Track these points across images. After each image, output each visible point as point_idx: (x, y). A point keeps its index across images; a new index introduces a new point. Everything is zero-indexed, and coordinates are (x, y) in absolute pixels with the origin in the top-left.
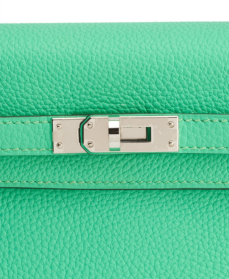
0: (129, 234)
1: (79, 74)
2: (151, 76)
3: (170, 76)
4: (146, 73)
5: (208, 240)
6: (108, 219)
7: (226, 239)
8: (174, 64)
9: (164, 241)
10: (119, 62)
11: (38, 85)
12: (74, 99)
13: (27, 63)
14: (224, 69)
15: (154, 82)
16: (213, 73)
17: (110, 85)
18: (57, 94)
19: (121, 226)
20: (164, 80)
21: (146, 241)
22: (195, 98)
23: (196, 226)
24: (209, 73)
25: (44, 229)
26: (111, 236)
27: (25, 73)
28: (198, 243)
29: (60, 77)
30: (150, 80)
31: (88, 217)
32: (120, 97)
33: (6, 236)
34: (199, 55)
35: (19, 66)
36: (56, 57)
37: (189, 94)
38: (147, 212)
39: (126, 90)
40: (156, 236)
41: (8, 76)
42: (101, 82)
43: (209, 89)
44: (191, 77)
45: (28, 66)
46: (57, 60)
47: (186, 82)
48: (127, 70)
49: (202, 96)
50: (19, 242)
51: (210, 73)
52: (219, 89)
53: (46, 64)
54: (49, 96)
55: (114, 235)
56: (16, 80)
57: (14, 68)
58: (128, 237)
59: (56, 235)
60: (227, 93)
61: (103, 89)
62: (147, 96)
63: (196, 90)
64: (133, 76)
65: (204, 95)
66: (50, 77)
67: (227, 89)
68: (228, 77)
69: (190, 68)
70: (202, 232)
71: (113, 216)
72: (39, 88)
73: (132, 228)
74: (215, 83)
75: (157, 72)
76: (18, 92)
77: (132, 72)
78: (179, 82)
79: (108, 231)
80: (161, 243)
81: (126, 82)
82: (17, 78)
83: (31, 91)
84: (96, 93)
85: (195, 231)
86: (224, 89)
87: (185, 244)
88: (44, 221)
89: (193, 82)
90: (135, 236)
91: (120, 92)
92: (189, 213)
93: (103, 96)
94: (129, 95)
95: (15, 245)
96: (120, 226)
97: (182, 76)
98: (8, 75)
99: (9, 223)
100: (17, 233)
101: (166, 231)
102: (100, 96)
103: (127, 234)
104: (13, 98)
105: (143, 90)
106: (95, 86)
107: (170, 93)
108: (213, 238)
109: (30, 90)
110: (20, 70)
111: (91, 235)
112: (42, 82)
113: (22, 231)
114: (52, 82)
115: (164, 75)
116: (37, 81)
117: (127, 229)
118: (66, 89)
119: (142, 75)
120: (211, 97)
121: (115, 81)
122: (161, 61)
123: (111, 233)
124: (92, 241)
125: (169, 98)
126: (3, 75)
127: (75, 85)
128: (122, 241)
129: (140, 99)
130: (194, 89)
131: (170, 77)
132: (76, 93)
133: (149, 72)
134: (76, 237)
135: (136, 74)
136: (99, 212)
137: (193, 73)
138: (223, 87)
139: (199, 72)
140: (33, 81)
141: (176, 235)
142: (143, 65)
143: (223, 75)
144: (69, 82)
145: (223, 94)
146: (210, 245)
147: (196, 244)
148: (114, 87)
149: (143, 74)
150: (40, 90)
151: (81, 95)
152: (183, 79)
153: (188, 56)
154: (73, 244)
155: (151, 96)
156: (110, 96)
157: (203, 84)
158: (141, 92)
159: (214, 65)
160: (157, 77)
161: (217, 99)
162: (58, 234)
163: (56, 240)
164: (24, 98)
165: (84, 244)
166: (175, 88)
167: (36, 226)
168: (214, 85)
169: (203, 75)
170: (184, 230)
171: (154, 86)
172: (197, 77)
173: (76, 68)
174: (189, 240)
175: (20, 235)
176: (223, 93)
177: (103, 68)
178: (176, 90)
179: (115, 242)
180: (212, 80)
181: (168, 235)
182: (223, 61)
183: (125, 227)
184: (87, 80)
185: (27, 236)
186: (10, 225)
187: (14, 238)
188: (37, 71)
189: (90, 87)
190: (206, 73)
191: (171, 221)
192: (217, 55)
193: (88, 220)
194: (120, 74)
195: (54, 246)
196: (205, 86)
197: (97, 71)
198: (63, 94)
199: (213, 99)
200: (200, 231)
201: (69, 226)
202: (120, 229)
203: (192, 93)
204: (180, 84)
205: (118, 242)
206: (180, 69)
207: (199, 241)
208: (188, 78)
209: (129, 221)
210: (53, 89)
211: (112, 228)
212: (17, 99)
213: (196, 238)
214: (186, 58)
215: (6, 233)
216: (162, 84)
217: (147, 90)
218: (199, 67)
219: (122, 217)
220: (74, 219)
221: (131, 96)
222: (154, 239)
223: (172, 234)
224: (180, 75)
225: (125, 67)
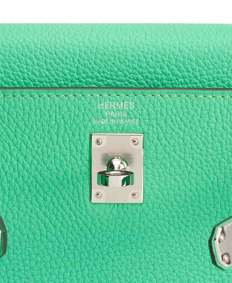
0: (129, 271)
1: (85, 58)
2: (156, 61)
3: (174, 60)
4: (151, 58)
5: (210, 277)
6: (108, 256)
7: (228, 276)
8: (178, 49)
9: (165, 277)
10: (125, 47)
11: (45, 68)
12: (80, 83)
13: (35, 46)
14: (227, 54)
15: (159, 67)
16: (217, 58)
17: (116, 69)
18: (63, 77)
19: (122, 263)
20: (169, 65)
21: (146, 278)
22: (198, 83)
23: (198, 263)
24: (212, 58)
25: (44, 264)
26: (112, 272)
27: (33, 56)
28: (199, 279)
29: (67, 61)
30: (155, 64)
31: (88, 253)
32: (125, 82)
33: (5, 271)
34: (203, 41)
35: (28, 49)
36: (63, 41)
37: (193, 79)
38: (148, 249)
39: (131, 74)
40: (156, 272)
41: (16, 59)
42: (107, 66)
43: (213, 74)
44: (195, 62)
45: (36, 49)
46: (65, 44)
47: (190, 66)
48: (133, 54)
49: (206, 81)
50: (18, 277)
51: (214, 58)
52: (222, 74)
53: (54, 48)
54: (56, 79)
55: (115, 271)
56: (24, 62)
57: (23, 51)
58: (129, 273)
59: (56, 270)
60: (230, 78)
61: (109, 73)
62: (152, 80)
63: (200, 75)
64: (139, 60)
65: (208, 79)
66: (57, 60)
67: (230, 74)
68: (231, 62)
69: (194, 53)
70: (204, 269)
71: (113, 253)
72: (46, 71)
73: (133, 265)
74: (219, 68)
75: (162, 56)
76: (26, 75)
77: (138, 56)
78: (183, 67)
79: (109, 267)
80: (162, 279)
81: (131, 66)
82: (25, 60)
83: (38, 75)
84: (102, 76)
85: (196, 267)
86: (227, 73)
87: (186, 280)
88: (43, 257)
89: (197, 66)
90: (136, 272)
91: (126, 76)
92: (190, 250)
93: (108, 81)
94: (134, 79)
95: (14, 280)
96: (120, 262)
97: (186, 61)
98: (16, 57)
99: (8, 259)
100: (16, 269)
101: (167, 268)
102: (106, 81)
103: (127, 271)
104: (20, 81)
105: (148, 74)
106: (101, 70)
107: (175, 77)
108: (215, 275)
109: (37, 73)
110: (29, 53)
111: (91, 271)
112: (49, 65)
113: (21, 266)
114: (58, 64)
115: (168, 59)
116: (45, 64)
117: (127, 266)
118: (72, 72)
119: (147, 60)
120: (214, 81)
121: (121, 65)
122: (166, 46)
123: (111, 270)
124: (92, 277)
125: (174, 83)
126: (11, 57)
127: (82, 68)
128: (123, 277)
129: (145, 83)
130: (198, 74)
131: (175, 62)
132: (82, 77)
133: (154, 57)
134: (76, 273)
135: (142, 59)
136: (99, 249)
137: (197, 58)
138: (227, 72)
139: (203, 57)
140: (40, 64)
141: (177, 272)
142: (148, 49)
143: (226, 60)
144: (76, 65)
145: (226, 79)
146: (212, 281)
147: (197, 280)
148: (120, 71)
149: (149, 59)
150: (47, 72)
151: (87, 79)
152: (187, 64)
153: (192, 42)
154: (73, 280)
155: (156, 81)
156: (115, 80)
157: (207, 69)
158: (146, 76)
159: (218, 50)
160: (162, 61)
161: (221, 84)
162: (58, 270)
163: (56, 276)
164: (31, 81)
165: (84, 280)
166: (179, 73)
167: (36, 262)
168: (218, 69)
169: (207, 60)
170: (186, 266)
171: (159, 71)
172: (201, 62)
173: (83, 52)
174: (190, 277)
175: (19, 270)
176: (226, 77)
177: (109, 52)
178: (180, 74)
179: (115, 278)
180: (216, 65)
181: (169, 271)
182: (226, 47)
183: (126, 264)
184: (94, 64)
185: (27, 271)
186: (9, 260)
187: (14, 273)
188: (45, 54)
189: (96, 70)
190: (210, 58)
191: (172, 258)
192: (220, 41)
193: (88, 256)
194: (125, 58)
195: (53, 281)
196: (209, 71)
197: (103, 55)
198: (70, 78)
199: (216, 84)
200: (202, 268)
201: (69, 262)
202: (121, 266)
203: (196, 77)
204: (184, 68)
205: (119, 279)
206: (184, 54)
207: (200, 277)
208: (192, 63)
209: (130, 257)
210: (60, 72)
211: (112, 265)
212: (24, 81)
213: (198, 275)
214: (190, 44)
215: (5, 268)
216: (166, 69)
217: (152, 75)
218: (203, 52)
219: (123, 254)
220: (74, 255)
221: (136, 80)
222: (155, 275)
223: (174, 271)
224: (185, 59)
225: (131, 51)
